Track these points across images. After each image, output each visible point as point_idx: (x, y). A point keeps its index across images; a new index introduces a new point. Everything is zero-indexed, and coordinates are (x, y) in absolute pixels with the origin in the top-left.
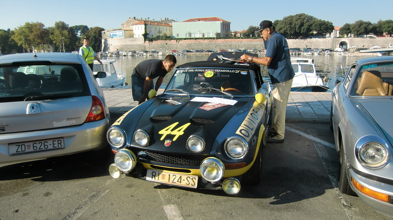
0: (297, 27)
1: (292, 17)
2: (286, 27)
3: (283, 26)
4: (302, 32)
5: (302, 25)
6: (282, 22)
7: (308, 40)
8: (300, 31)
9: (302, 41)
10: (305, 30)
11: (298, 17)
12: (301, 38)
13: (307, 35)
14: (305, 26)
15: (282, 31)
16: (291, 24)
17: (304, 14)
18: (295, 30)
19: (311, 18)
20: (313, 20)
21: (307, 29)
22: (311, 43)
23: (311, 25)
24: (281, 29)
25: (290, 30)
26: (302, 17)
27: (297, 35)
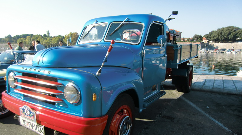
0: (226, 35)
1: (223, 28)
2: (218, 35)
3: (216, 34)
4: (230, 38)
5: (230, 33)
6: (216, 31)
7: (235, 43)
8: (228, 38)
9: (231, 44)
10: (232, 37)
11: (228, 29)
12: (230, 42)
13: (234, 40)
14: (232, 34)
15: (215, 38)
16: (222, 33)
17: (233, 26)
18: (225, 37)
19: (238, 29)
20: (239, 30)
21: (234, 36)
22: (237, 45)
23: (237, 34)
24: (215, 36)
25: (220, 37)
26: (231, 28)
27: (226, 40)
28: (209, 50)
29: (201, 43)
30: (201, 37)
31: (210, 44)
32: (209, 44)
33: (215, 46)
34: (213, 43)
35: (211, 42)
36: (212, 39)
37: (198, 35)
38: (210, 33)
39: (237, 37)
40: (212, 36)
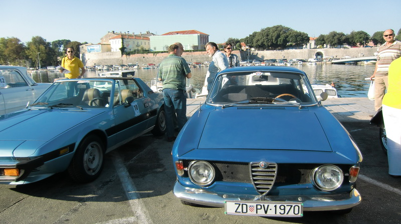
0: (274, 38)
1: (269, 29)
2: (263, 39)
3: (260, 37)
4: (279, 43)
5: (278, 36)
6: (260, 33)
7: (286, 51)
8: (277, 42)
9: (280, 52)
10: (282, 41)
11: (274, 29)
12: (279, 50)
13: (284, 46)
14: (282, 38)
15: (259, 43)
16: (267, 36)
17: (281, 26)
18: (272, 42)
19: (288, 29)
20: (289, 32)
21: (284, 40)
22: (288, 53)
23: (287, 37)
24: (258, 40)
25: (266, 42)
26: (279, 29)
27: (274, 46)
28: (253, 62)
29: (241, 52)
30: (238, 41)
31: (253, 53)
32: (251, 52)
33: (259, 56)
34: (257, 52)
35: (253, 49)
36: (255, 44)
37: (234, 39)
38: (250, 36)
39: (288, 42)
40: (255, 40)
